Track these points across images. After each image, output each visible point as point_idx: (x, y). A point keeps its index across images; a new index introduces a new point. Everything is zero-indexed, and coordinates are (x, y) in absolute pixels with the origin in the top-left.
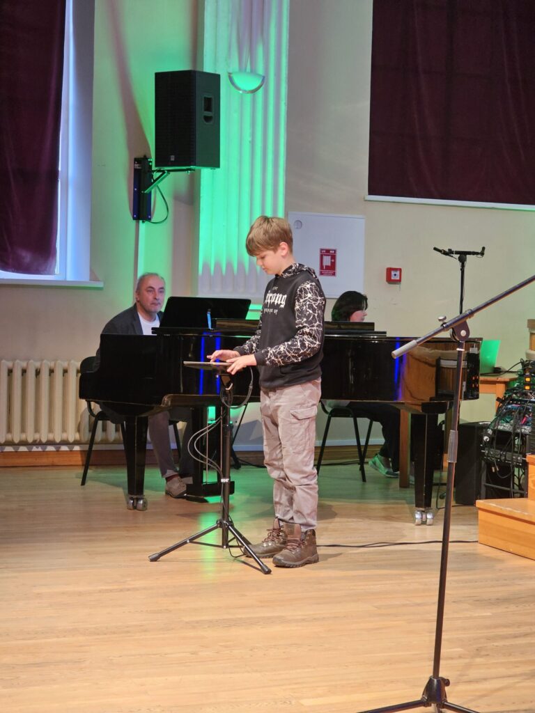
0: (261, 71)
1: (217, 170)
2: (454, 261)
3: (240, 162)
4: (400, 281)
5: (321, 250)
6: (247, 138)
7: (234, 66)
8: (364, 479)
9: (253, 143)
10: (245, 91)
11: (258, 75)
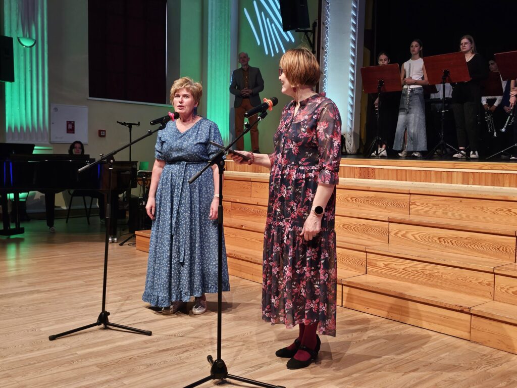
0: (34, 37)
1: (13, 83)
2: (127, 128)
3: (25, 80)
4: (105, 135)
5: (67, 122)
6: (28, 69)
7: (20, 34)
8: (89, 223)
9: (31, 71)
10: (26, 46)
11: (33, 40)
